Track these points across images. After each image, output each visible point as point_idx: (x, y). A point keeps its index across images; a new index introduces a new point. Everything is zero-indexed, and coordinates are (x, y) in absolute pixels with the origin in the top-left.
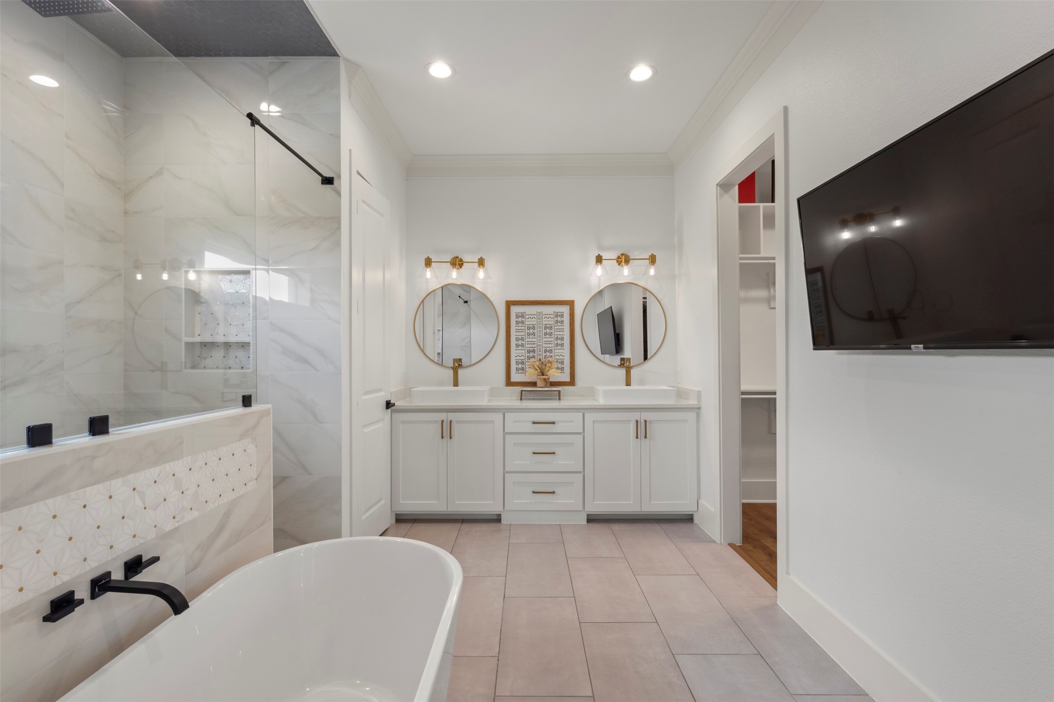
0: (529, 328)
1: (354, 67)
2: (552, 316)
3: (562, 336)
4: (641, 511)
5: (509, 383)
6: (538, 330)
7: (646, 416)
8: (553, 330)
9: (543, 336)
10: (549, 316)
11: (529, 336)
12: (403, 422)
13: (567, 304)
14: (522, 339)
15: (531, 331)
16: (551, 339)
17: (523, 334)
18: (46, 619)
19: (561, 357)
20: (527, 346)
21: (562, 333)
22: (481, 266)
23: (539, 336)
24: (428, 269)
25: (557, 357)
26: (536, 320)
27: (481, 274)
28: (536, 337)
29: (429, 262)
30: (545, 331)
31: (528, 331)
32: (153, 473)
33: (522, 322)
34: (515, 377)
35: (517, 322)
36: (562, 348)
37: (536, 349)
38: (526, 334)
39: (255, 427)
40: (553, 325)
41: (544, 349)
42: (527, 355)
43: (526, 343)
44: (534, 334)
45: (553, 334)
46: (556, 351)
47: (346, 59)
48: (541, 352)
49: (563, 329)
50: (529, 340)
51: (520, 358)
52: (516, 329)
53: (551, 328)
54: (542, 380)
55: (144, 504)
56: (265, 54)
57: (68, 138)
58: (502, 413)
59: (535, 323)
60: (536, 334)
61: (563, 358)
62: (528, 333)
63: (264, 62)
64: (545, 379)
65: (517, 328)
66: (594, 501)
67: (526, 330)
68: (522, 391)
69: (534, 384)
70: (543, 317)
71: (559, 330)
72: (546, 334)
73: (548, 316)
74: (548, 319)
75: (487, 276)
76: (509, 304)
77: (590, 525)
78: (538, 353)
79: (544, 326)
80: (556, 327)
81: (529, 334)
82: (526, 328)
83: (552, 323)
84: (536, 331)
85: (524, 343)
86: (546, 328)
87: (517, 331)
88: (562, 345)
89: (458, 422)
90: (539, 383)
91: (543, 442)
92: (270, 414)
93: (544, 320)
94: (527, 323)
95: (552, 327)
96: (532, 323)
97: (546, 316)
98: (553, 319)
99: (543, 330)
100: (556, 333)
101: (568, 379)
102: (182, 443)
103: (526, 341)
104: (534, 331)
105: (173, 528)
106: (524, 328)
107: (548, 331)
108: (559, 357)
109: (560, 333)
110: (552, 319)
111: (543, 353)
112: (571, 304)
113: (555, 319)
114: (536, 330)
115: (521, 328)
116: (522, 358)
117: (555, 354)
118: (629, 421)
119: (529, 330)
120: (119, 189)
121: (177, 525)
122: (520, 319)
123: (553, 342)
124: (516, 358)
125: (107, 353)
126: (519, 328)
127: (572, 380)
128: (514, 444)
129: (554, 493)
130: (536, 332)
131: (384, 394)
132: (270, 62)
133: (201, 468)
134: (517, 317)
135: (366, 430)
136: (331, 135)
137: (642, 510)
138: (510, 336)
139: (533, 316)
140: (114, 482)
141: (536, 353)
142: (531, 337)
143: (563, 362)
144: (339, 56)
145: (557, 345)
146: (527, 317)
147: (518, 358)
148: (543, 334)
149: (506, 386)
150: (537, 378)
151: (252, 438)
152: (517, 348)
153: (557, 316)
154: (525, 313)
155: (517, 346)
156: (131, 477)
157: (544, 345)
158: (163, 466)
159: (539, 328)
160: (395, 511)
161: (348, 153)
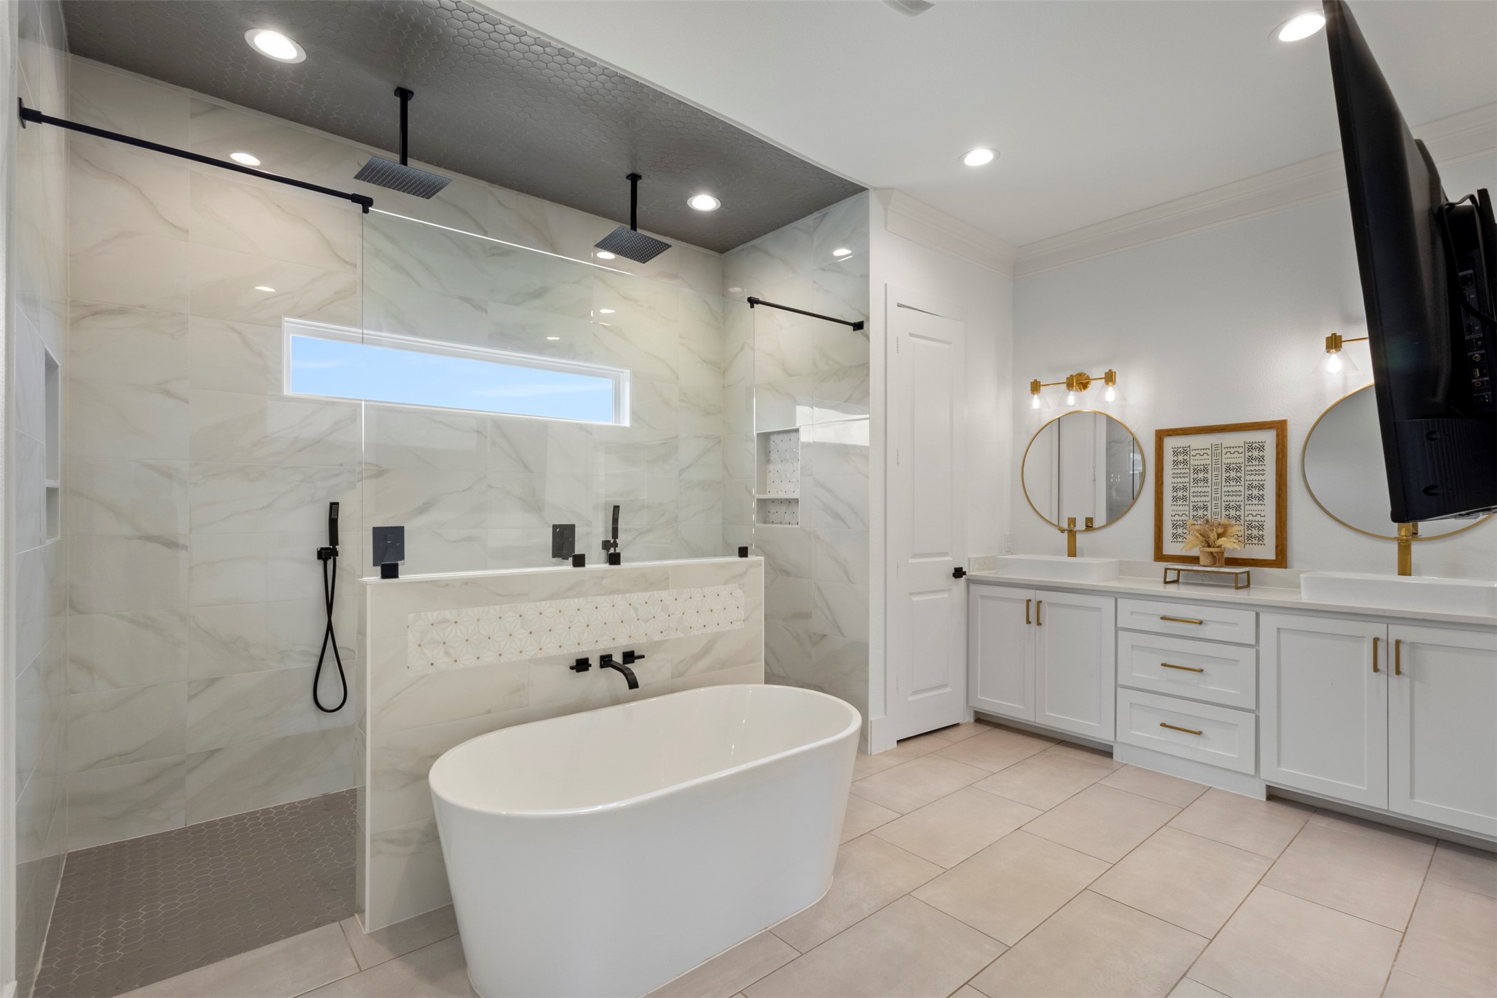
0: (1196, 471)
1: (886, 193)
2: (1241, 450)
3: (1261, 483)
4: (1388, 811)
5: (1159, 556)
6: (1214, 473)
7: (1397, 632)
8: (1243, 472)
9: (1224, 484)
10: (1235, 449)
11: (1197, 483)
12: (983, 597)
13: (1271, 428)
14: (1184, 489)
15: (1201, 475)
16: (1238, 488)
17: (1187, 480)
18: (572, 668)
19: (1258, 518)
20: (1192, 499)
21: (1261, 477)
22: (1110, 384)
23: (1216, 484)
24: (1036, 396)
25: (1250, 518)
26: (1209, 457)
27: (1110, 394)
28: (1209, 484)
29: (1037, 386)
30: (1228, 474)
31: (1196, 476)
32: (645, 596)
33: (1185, 462)
34: (1170, 548)
35: (1176, 463)
36: (1261, 502)
37: (1209, 504)
38: (1192, 480)
39: (742, 575)
40: (1243, 465)
41: (1224, 504)
42: (1192, 513)
43: (1191, 494)
44: (1205, 480)
45: (1242, 479)
46: (1247, 507)
47: (875, 189)
48: (1219, 510)
49: (1263, 470)
50: (1196, 489)
51: (1181, 518)
52: (1174, 474)
53: (1238, 469)
54: (1206, 554)
55: (637, 616)
56: (810, 213)
57: (681, 337)
58: (1114, 598)
59: (1209, 462)
60: (1210, 481)
61: (1263, 519)
62: (1194, 479)
63: (810, 220)
64: (1211, 553)
65: (1176, 471)
66: (1279, 764)
67: (1192, 474)
68: (1166, 570)
69: (1195, 560)
70: (1224, 452)
71: (1254, 473)
72: (1228, 479)
73: (1232, 450)
74: (1233, 456)
75: (1122, 397)
76: (1161, 435)
77: (1271, 804)
78: (1213, 510)
79: (1224, 466)
80: (1248, 468)
81: (1196, 481)
82: (1192, 471)
83: (1242, 460)
84: (1209, 476)
85: (1188, 494)
86: (1228, 469)
87: (1175, 476)
88: (1261, 498)
89: (1051, 604)
90: (1203, 560)
91: (1181, 649)
92: (761, 565)
93: (1224, 456)
94: (1193, 463)
95: (1240, 468)
96: (1202, 462)
97: (1229, 450)
98: (1243, 455)
99: (1224, 473)
100: (1248, 478)
101: (1271, 556)
102: (668, 578)
103: (1192, 491)
104: (1206, 475)
105: (660, 639)
106: (1187, 471)
107: (1233, 474)
108: (1254, 519)
109: (1257, 477)
110: (1240, 455)
111: (1223, 511)
112: (1280, 428)
113: (1247, 454)
114: (1210, 473)
115: (1183, 471)
116: (1184, 518)
117: (1247, 513)
118: (1361, 638)
119: (1197, 473)
120: (719, 368)
121: (663, 638)
122: (1181, 458)
123: (1243, 493)
124: (1173, 518)
125: (709, 509)
126: (1179, 471)
127: (1280, 558)
128: (1132, 646)
129: (1200, 733)
130: (1210, 478)
131: (951, 559)
132: (815, 218)
133: (686, 600)
134: (1176, 453)
135: (916, 599)
136: (861, 276)
137: (1390, 810)
138: (1162, 484)
139: (1205, 451)
140: (616, 596)
141: (1209, 511)
142: (1200, 484)
143: (1262, 525)
144: (867, 189)
145: (1250, 497)
146: (1194, 453)
147: (1177, 518)
148: (1224, 480)
149: (1155, 561)
150: (1201, 552)
151: (739, 584)
152: (1175, 503)
153: (1251, 448)
154: (1189, 447)
155: (1175, 499)
156: (628, 595)
157: (1225, 498)
158: (652, 592)
159: (1217, 469)
160: (975, 708)
161: (884, 287)
